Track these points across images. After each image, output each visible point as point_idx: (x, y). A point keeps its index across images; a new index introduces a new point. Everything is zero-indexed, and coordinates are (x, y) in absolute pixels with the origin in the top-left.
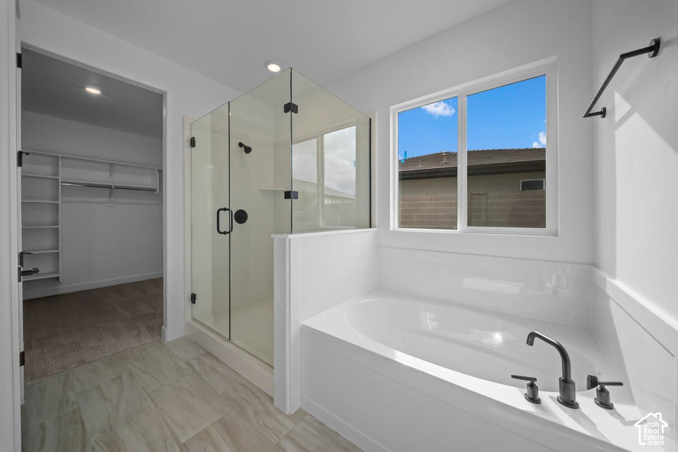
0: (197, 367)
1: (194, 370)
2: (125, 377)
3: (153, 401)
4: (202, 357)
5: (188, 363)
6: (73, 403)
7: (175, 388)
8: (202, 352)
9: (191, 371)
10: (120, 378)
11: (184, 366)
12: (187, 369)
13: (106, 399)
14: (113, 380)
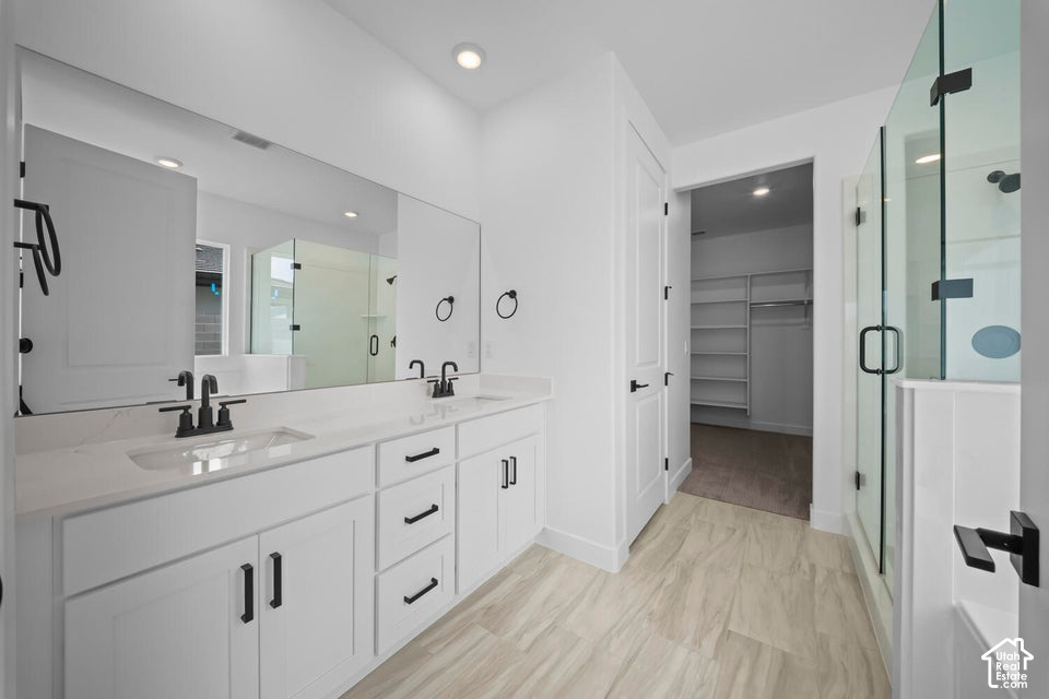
0: (819, 579)
1: (813, 579)
2: (738, 533)
3: (741, 571)
4: (839, 575)
5: (813, 568)
6: (689, 525)
7: (772, 578)
8: (847, 569)
9: (807, 578)
10: (734, 531)
11: (805, 566)
12: (804, 573)
13: (710, 539)
14: (729, 529)
